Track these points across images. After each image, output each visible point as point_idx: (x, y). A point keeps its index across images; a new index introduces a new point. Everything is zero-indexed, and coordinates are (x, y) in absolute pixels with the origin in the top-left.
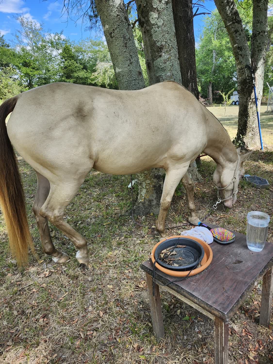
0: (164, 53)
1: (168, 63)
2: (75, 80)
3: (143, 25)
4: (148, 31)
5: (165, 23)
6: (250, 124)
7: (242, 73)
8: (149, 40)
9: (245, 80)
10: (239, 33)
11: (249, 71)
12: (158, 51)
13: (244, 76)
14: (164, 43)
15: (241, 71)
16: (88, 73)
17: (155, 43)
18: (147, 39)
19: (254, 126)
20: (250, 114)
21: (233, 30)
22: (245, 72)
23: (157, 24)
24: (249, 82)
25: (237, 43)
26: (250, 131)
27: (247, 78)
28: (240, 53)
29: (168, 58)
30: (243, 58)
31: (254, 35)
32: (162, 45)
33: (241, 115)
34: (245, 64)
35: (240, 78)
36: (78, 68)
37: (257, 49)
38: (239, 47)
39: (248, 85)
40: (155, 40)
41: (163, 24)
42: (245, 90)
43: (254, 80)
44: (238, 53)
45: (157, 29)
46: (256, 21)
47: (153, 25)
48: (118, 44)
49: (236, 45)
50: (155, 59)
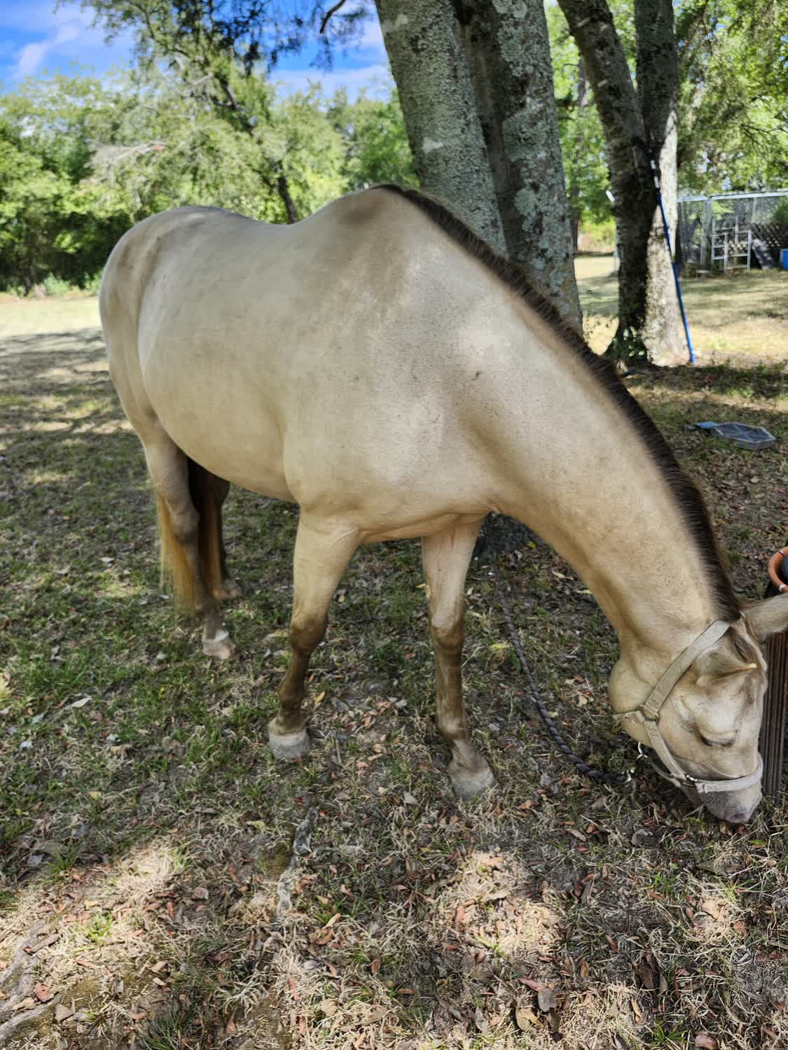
0: (531, 96)
1: (540, 124)
2: (21, 205)
3: (470, 17)
4: (485, 35)
5: (532, 13)
6: (652, 297)
7: (625, 158)
8: (489, 61)
9: (633, 178)
10: (609, 49)
11: (641, 154)
12: (515, 93)
13: (629, 168)
14: (529, 69)
15: (622, 153)
16: (61, 181)
17: (507, 68)
18: (482, 58)
19: (663, 301)
20: (653, 269)
21: (593, 40)
22: (632, 157)
23: (512, 16)
24: (645, 184)
25: (607, 78)
26: (655, 317)
27: (639, 171)
28: (616, 104)
29: (541, 112)
30: (624, 117)
31: (646, 55)
32: (526, 75)
33: (629, 274)
34: (630, 135)
35: (620, 173)
36: (27, 169)
37: (655, 94)
38: (611, 89)
39: (641, 193)
40: (507, 60)
41: (527, 16)
42: (636, 205)
43: (656, 179)
44: (609, 103)
45: (512, 29)
46: (648, 18)
47: (503, 17)
48: (435, 69)
49: (604, 82)
50: (508, 114)
